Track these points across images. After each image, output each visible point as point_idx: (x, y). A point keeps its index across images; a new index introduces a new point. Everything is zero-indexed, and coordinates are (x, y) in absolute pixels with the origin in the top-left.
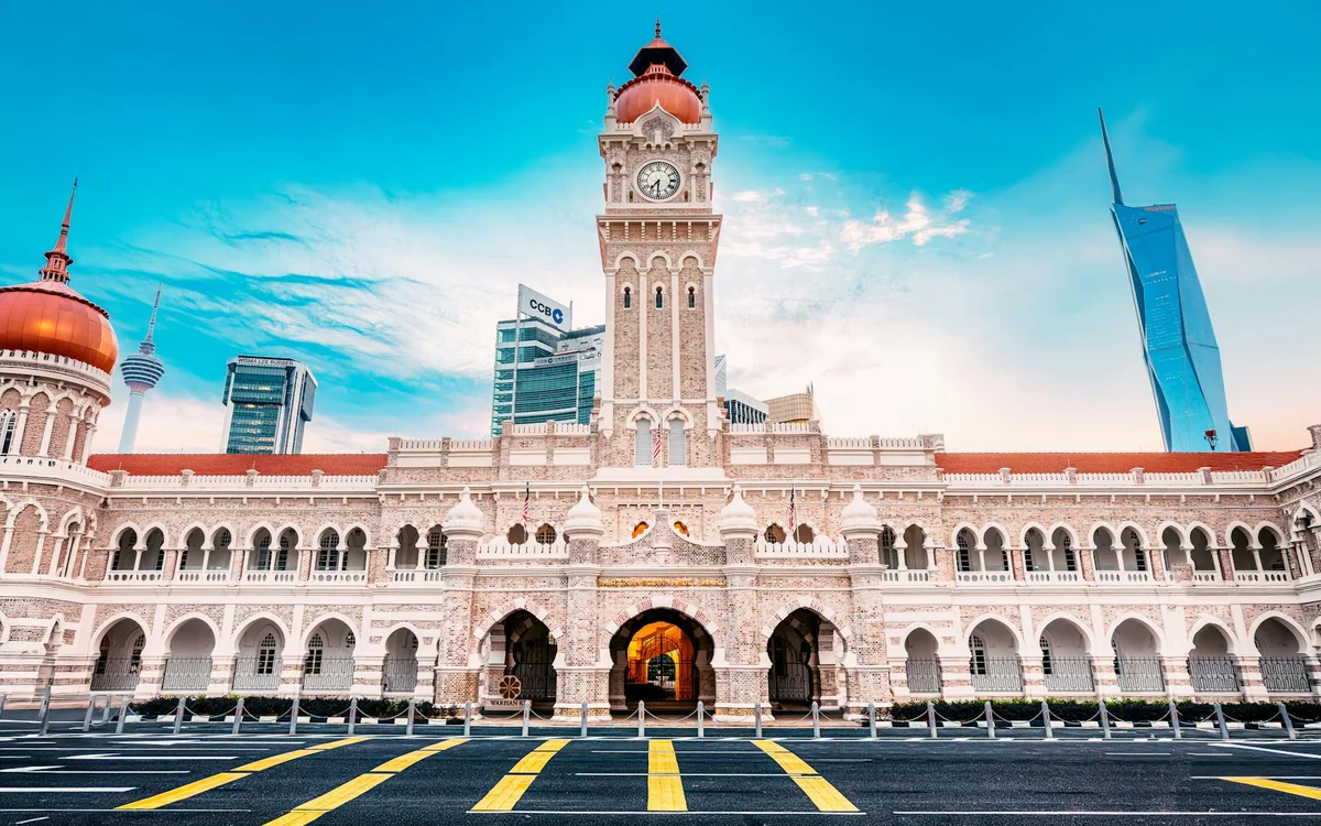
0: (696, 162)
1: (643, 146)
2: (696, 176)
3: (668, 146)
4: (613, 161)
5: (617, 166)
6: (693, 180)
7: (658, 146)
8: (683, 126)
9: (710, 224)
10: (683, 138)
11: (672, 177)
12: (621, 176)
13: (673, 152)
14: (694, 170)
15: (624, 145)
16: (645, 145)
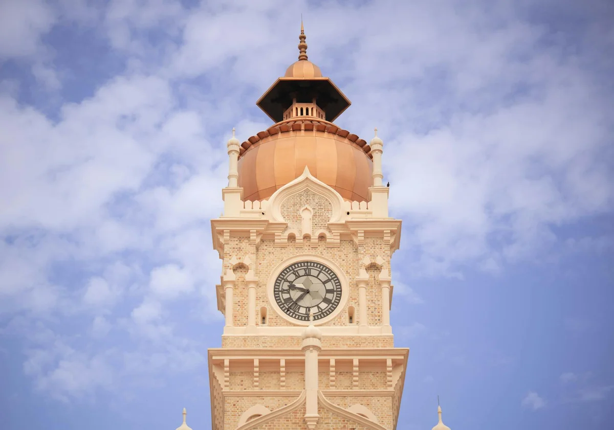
0: (367, 261)
1: (281, 238)
2: (367, 283)
3: (322, 237)
4: (234, 261)
5: (241, 267)
6: (363, 291)
7: (307, 237)
8: (346, 205)
9: (389, 363)
10: (345, 225)
11: (329, 286)
12: (246, 284)
13: (331, 247)
14: (364, 275)
15: (253, 237)
16: (286, 234)
